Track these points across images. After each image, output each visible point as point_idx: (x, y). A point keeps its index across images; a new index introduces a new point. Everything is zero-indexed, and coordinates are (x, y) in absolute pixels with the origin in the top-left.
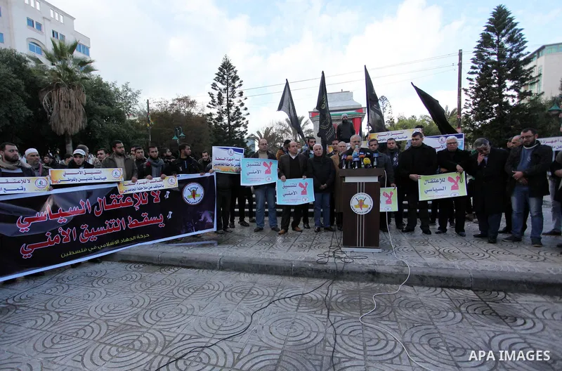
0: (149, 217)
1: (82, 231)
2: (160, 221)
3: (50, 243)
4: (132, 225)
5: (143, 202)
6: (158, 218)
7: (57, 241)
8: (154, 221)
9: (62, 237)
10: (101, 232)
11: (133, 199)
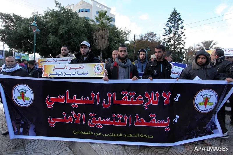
0: (157, 118)
1: (91, 118)
2: (167, 124)
3: (65, 120)
4: (138, 123)
5: (153, 102)
6: (166, 121)
7: (71, 120)
8: (161, 124)
9: (74, 119)
10: (106, 122)
11: (144, 98)
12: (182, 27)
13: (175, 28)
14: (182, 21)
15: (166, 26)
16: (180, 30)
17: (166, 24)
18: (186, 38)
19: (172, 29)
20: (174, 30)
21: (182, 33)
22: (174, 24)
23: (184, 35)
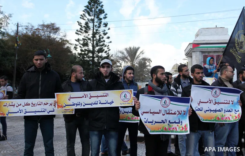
12: (106, 25)
14: (105, 15)
18: (111, 42)
21: (105, 34)
22: (93, 18)
23: (108, 38)
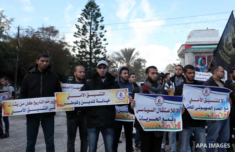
12: (102, 28)
13: (92, 27)
14: (102, 18)
15: (78, 21)
16: (99, 31)
17: (79, 19)
18: (107, 44)
19: (88, 28)
20: (91, 30)
21: (102, 36)
23: (105, 40)
